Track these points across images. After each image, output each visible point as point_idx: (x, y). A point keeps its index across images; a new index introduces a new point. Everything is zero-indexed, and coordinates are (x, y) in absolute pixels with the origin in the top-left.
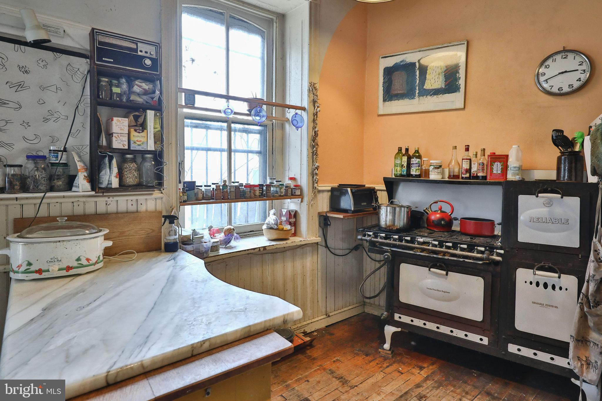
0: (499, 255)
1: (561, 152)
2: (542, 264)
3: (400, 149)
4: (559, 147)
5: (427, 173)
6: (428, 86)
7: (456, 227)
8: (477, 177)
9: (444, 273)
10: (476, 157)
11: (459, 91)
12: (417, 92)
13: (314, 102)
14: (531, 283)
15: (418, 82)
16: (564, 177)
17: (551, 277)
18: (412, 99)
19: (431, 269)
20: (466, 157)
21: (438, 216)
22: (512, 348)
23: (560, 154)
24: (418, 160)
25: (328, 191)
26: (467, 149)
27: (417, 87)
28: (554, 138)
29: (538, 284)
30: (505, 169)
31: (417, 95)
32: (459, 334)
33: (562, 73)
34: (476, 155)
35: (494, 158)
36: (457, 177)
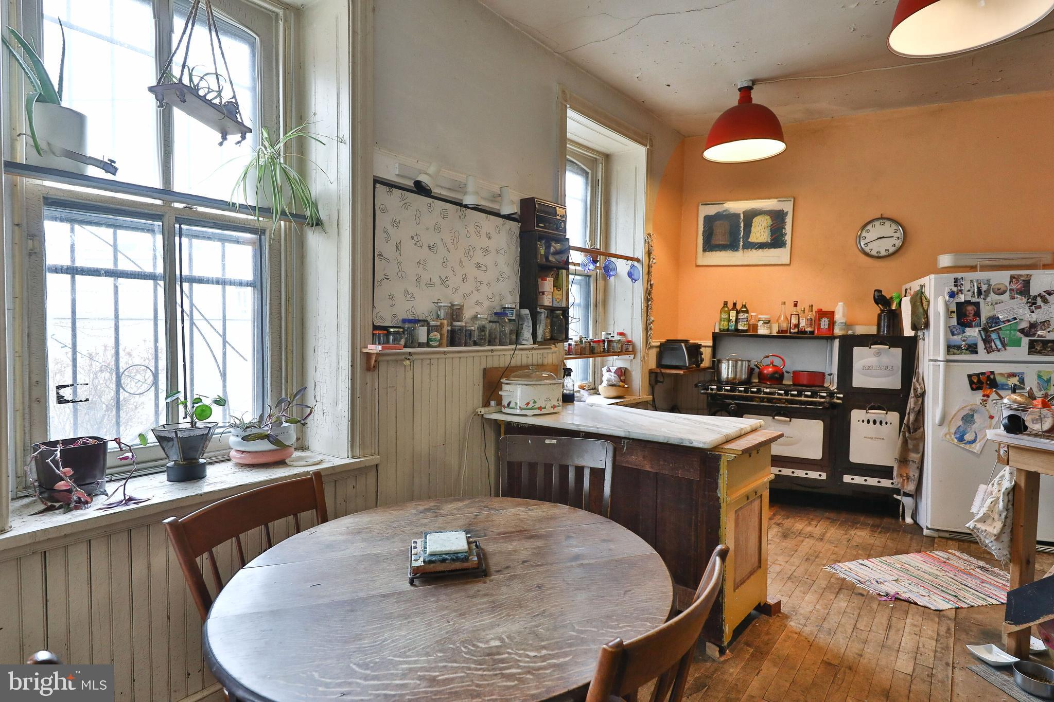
0: (838, 398)
1: (881, 310)
2: (872, 404)
3: (726, 304)
4: (880, 305)
5: (755, 327)
6: (753, 239)
7: (787, 381)
8: (805, 332)
9: (789, 419)
10: (804, 312)
11: (785, 247)
12: (741, 244)
13: (649, 253)
14: (863, 421)
15: (742, 234)
16: (884, 331)
17: (880, 414)
18: (736, 251)
19: (776, 417)
20: (795, 313)
21: (770, 369)
22: (847, 479)
23: (880, 312)
24: (746, 315)
25: (657, 347)
26: (796, 305)
27: (742, 240)
28: (876, 297)
29: (868, 422)
30: (832, 323)
31: (741, 247)
32: (800, 473)
33: (881, 238)
34: (804, 311)
35: (822, 314)
36: (785, 332)
